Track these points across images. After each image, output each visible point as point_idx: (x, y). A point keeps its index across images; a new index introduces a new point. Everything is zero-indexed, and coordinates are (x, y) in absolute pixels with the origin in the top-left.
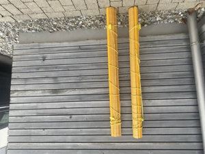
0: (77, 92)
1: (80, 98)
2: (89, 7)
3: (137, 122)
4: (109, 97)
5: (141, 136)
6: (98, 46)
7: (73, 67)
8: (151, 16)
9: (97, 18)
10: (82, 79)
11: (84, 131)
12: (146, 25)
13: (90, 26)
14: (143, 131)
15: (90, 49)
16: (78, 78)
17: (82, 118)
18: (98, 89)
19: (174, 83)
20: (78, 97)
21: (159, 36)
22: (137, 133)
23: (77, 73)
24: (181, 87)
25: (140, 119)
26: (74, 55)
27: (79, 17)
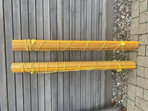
0: (59, 6)
1: (53, 8)
2: (142, 26)
3: (30, 67)
4: (54, 39)
5: (13, 71)
6: (100, 31)
7: (84, 5)
8: (121, 78)
9: (126, 33)
10: (72, 13)
11: (17, 10)
12: (113, 74)
13: (117, 26)
14: (19, 73)
15: (99, 24)
16: (73, 9)
17: (32, 9)
18: (62, 29)
19: (65, 99)
20: (55, 7)
21: (104, 84)
22: (17, 67)
23: (78, 9)
24: (62, 105)
25: (33, 70)
26: (94, 8)
27: (130, 15)
